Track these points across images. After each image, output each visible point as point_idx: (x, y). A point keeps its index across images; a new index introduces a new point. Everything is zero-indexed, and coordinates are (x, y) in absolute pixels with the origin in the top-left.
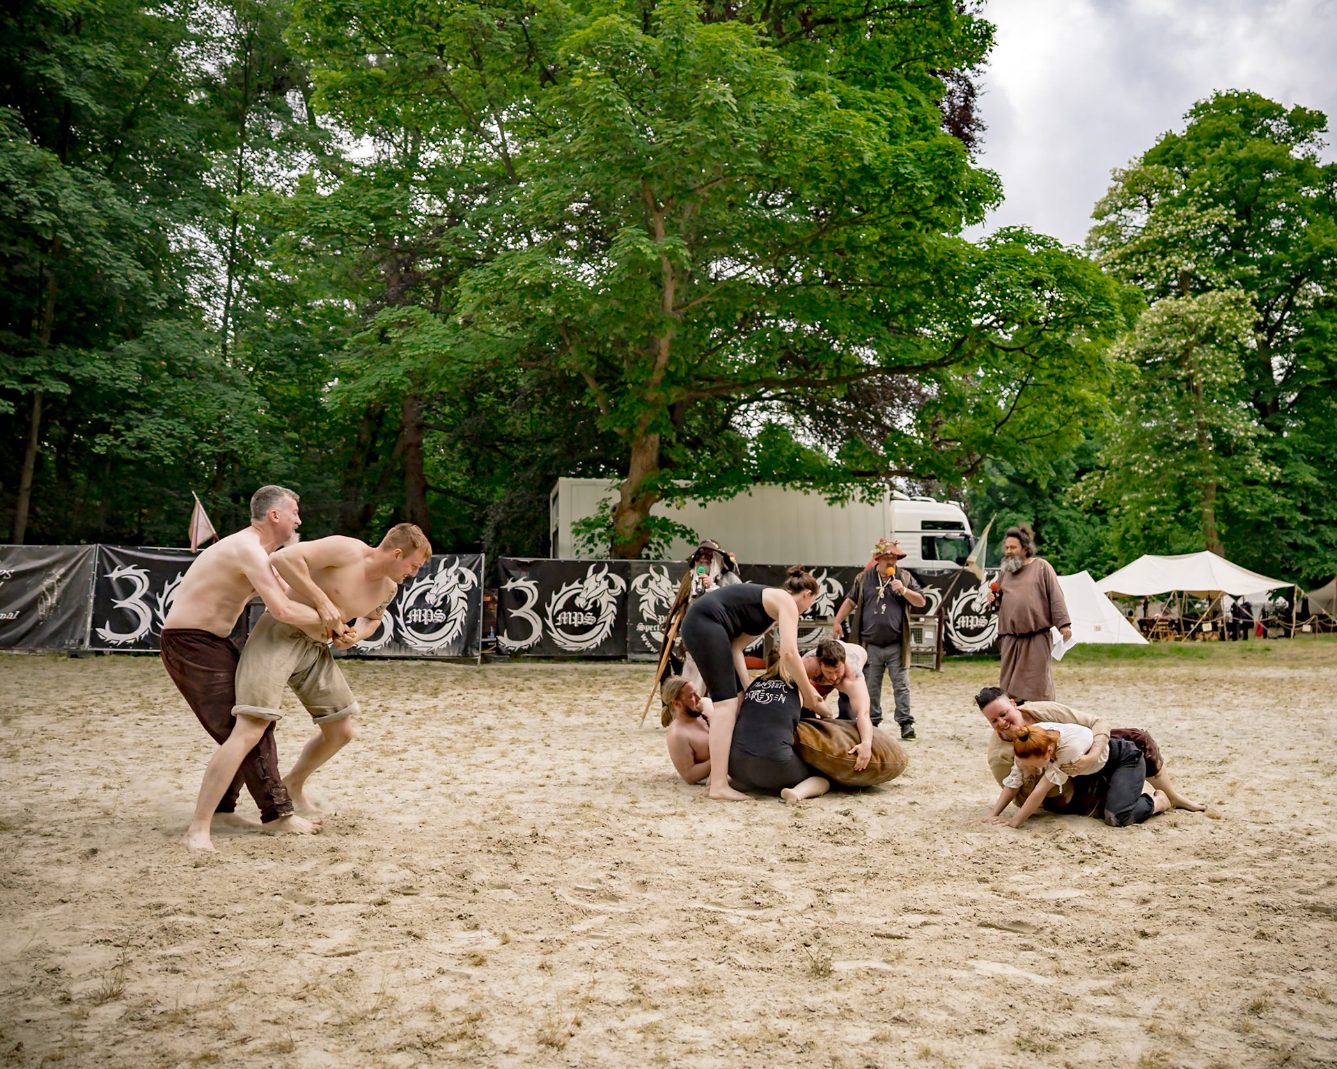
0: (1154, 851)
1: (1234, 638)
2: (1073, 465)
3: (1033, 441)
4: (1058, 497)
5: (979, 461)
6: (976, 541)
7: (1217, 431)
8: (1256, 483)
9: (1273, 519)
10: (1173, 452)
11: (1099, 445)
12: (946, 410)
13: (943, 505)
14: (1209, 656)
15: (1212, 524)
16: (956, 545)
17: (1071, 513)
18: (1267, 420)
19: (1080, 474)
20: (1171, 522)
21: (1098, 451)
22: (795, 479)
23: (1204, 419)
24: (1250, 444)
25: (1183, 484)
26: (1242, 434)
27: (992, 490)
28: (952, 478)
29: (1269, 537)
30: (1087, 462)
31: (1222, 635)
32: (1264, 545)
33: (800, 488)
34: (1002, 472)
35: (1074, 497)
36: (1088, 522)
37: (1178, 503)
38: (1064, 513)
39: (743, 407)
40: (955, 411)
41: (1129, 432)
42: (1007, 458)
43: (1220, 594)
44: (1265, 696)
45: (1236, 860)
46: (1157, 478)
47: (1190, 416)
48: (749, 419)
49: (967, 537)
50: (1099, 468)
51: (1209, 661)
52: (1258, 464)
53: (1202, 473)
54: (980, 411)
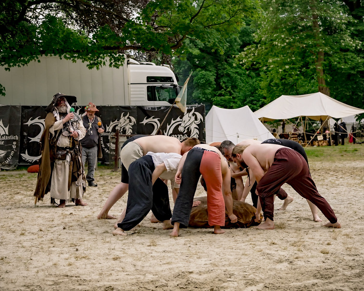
0: (290, 275)
1: (336, 144)
2: (239, 41)
3: (214, 27)
4: (231, 61)
5: (182, 39)
6: (181, 88)
7: (324, 20)
8: (347, 50)
9: (358, 72)
10: (298, 33)
11: (254, 29)
12: (161, 8)
13: (161, 67)
14: (321, 155)
15: (322, 76)
16: (169, 92)
17: (238, 70)
18: (354, 13)
19: (243, 47)
20: (297, 75)
21: (253, 32)
22: (66, 52)
23: (316, 12)
24: (344, 26)
25: (305, 52)
26: (339, 21)
27: (191, 57)
28: (165, 51)
29: (356, 83)
30: (247, 39)
31: (329, 142)
32: (353, 87)
33: (70, 58)
34: (196, 46)
35: (239, 61)
36: (249, 76)
37: (302, 64)
38: (235, 71)
39: (33, 7)
40: (167, 8)
41: (272, 21)
42: (198, 37)
43: (327, 118)
44: (355, 179)
45: (338, 278)
46: (289, 48)
47: (308, 11)
48: (37, 14)
49: (175, 86)
50: (255, 43)
51: (322, 158)
52: (348, 39)
53: (315, 45)
54: (181, 9)
